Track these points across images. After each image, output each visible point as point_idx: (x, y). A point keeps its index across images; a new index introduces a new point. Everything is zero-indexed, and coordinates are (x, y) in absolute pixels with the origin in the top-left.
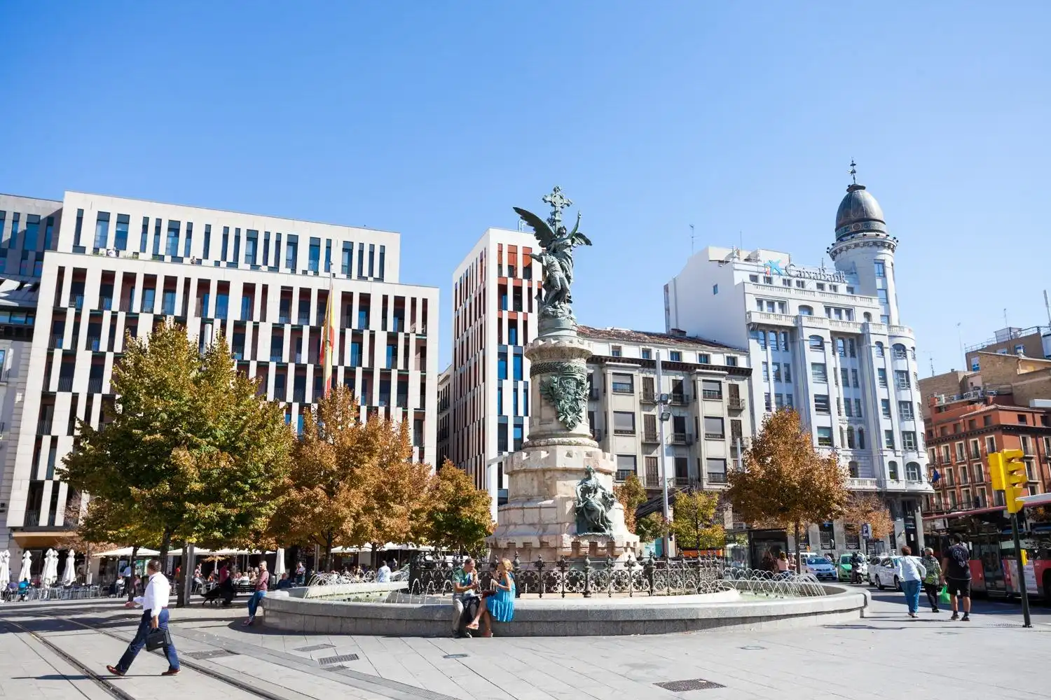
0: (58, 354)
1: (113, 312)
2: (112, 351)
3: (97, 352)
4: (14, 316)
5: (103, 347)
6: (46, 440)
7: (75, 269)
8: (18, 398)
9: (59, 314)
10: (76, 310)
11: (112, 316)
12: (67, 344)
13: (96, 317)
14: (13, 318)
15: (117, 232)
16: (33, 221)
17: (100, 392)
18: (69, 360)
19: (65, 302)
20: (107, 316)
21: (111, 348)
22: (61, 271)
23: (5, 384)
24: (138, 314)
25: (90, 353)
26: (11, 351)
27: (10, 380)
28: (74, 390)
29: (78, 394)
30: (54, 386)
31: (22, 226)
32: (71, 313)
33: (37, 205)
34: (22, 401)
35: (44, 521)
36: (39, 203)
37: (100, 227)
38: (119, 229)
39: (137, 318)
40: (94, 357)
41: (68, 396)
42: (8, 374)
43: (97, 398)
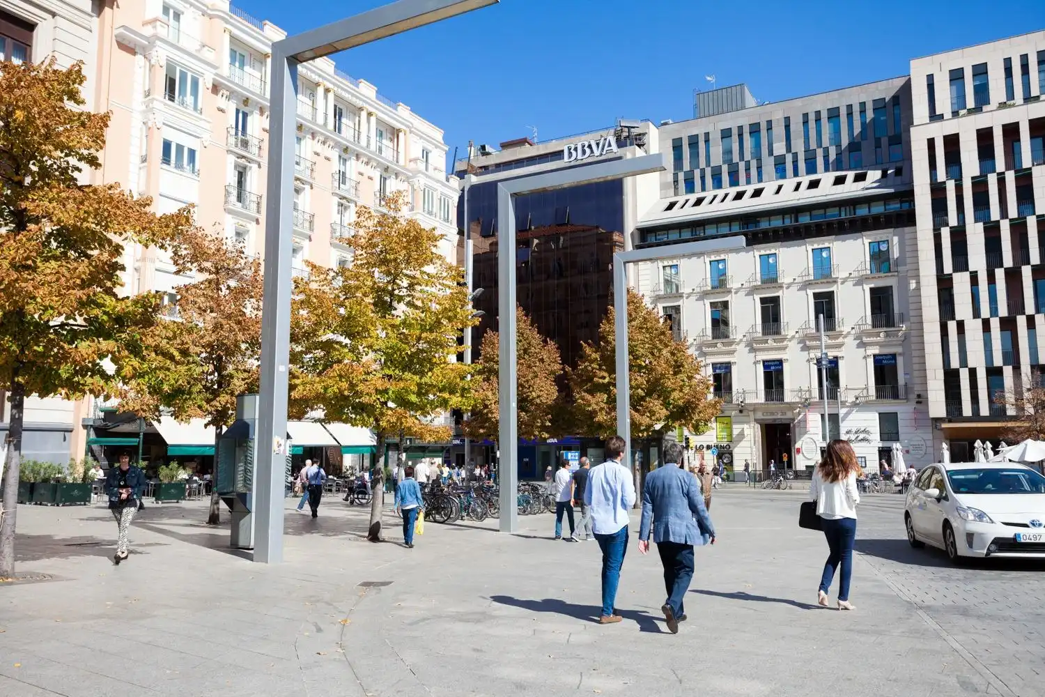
0: (945, 233)
1: (998, 174)
2: (1007, 217)
3: (988, 223)
4: (889, 205)
5: (995, 214)
6: (952, 326)
7: (945, 137)
8: (913, 285)
9: (938, 191)
10: (956, 181)
11: (998, 179)
12: (953, 220)
13: (980, 185)
14: (887, 207)
15: (975, 87)
16: (880, 106)
17: (1001, 266)
18: (959, 236)
19: (941, 175)
20: (992, 179)
21: (1004, 213)
22: (931, 143)
23: (896, 274)
24: (1030, 169)
25: (980, 225)
26: (896, 239)
27: (900, 269)
28: (972, 268)
29: (976, 272)
30: (948, 268)
31: (870, 115)
32: (951, 186)
33: (880, 88)
34: (918, 289)
35: (967, 410)
36: (882, 86)
37: (954, 87)
38: (978, 83)
39: (1030, 175)
40: (986, 229)
41: (966, 275)
42: (897, 263)
43: (1000, 274)
